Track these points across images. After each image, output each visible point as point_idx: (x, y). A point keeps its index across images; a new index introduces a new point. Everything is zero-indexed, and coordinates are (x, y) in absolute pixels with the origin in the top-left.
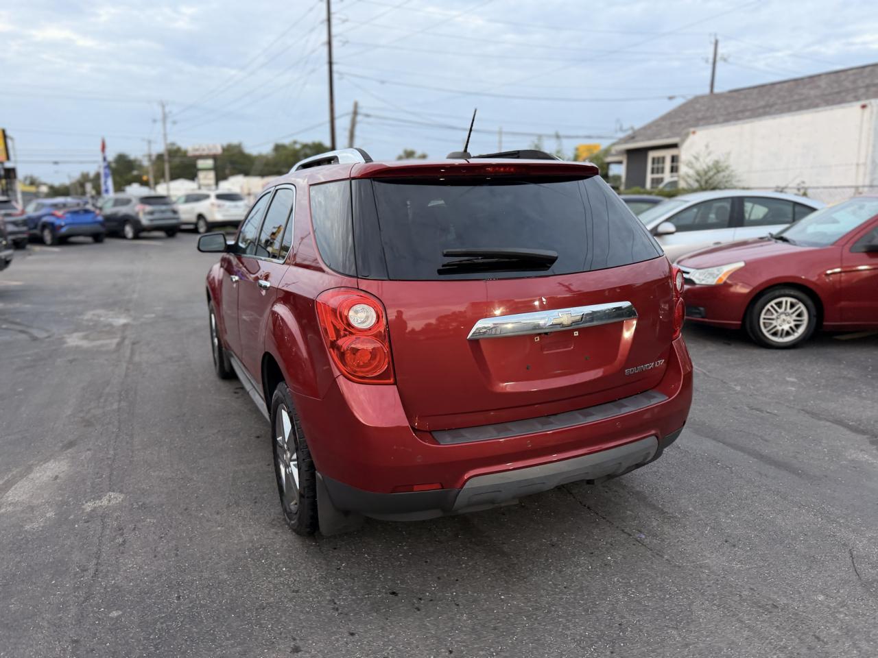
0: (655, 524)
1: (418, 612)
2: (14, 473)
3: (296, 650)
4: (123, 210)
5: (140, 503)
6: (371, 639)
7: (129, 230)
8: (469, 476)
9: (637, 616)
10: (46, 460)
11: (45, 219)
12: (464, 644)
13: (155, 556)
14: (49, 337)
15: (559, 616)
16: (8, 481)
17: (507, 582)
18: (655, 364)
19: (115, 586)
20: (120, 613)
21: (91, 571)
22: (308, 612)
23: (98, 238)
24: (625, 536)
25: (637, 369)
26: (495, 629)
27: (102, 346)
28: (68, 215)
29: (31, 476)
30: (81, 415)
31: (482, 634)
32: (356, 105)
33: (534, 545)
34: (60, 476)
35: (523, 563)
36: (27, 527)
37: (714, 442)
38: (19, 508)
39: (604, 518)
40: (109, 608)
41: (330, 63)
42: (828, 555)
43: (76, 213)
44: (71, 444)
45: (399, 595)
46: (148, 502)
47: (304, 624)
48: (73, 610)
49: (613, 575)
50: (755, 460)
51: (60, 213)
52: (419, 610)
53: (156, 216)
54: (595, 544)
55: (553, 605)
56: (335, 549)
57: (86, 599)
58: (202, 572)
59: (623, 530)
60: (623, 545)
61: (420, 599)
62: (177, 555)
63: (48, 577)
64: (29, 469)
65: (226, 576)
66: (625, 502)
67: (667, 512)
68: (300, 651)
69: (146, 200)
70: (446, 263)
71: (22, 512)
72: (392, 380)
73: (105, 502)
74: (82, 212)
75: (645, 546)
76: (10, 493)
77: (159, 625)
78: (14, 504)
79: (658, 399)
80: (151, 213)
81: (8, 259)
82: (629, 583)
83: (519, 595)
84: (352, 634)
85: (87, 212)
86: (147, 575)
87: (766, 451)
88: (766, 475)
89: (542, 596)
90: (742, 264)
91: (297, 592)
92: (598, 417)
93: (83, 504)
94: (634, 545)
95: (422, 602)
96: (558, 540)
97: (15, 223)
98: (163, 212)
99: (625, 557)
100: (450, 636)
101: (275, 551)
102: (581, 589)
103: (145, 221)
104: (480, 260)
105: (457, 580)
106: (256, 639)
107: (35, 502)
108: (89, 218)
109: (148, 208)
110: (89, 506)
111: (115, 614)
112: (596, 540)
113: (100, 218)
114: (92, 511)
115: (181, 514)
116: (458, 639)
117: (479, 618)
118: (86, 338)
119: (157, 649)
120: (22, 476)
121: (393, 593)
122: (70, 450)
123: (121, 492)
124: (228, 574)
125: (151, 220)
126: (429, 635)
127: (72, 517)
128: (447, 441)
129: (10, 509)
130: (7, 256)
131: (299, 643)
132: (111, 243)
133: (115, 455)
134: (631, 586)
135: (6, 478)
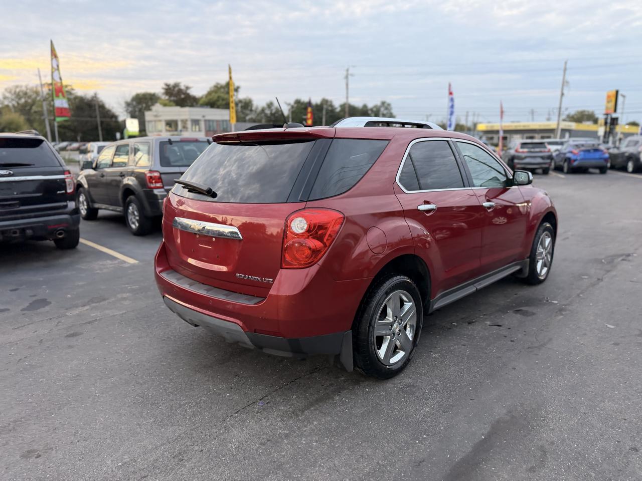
0: (281, 408)
7: (630, 166)
11: (569, 155)
18: (262, 279)
23: (603, 170)
24: (259, 398)
25: (246, 276)
28: (582, 153)
39: (281, 388)
43: (588, 151)
51: (576, 151)
54: (244, 388)
59: (266, 396)
60: (246, 398)
66: (311, 394)
74: (592, 151)
85: (596, 150)
94: (248, 402)
97: (542, 158)
99: (230, 400)
108: (597, 155)
112: (250, 388)
113: (607, 155)
132: (611, 174)
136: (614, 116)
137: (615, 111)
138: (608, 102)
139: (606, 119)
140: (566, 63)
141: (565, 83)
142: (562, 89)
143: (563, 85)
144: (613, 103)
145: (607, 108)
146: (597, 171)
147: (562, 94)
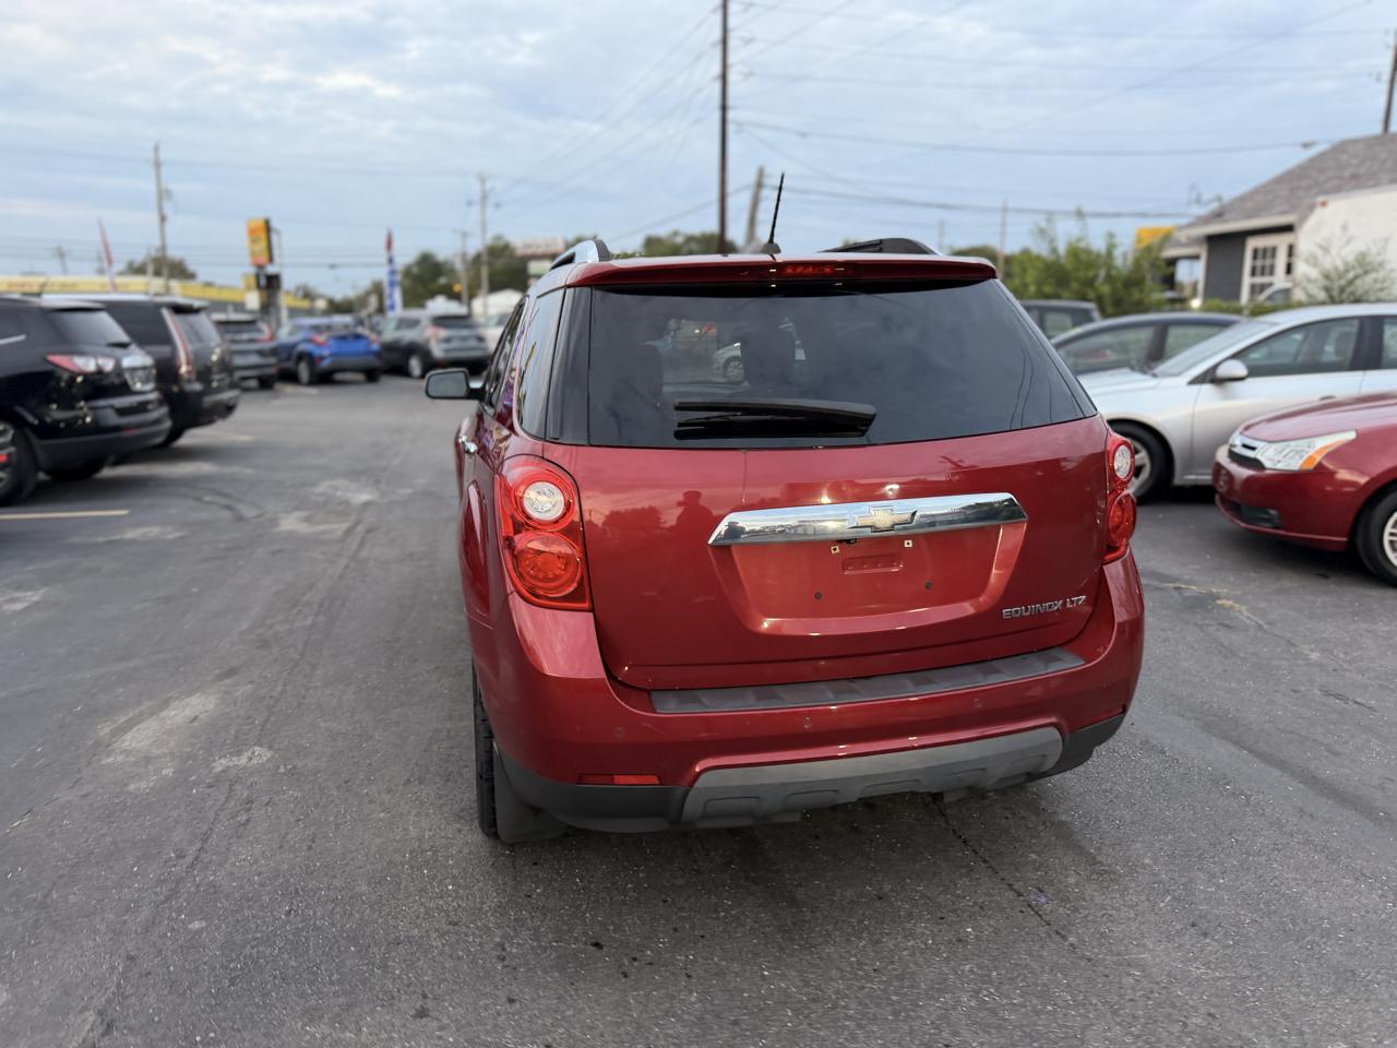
0: (1072, 880)
1: (624, 980)
2: (143, 708)
3: (422, 1013)
4: (409, 335)
5: (289, 767)
6: (536, 1012)
7: (415, 365)
8: (705, 766)
9: (982, 1034)
10: (190, 694)
11: (303, 347)
12: (677, 1041)
13: (281, 847)
14: (259, 516)
15: (849, 1018)
16: (131, 719)
17: (781, 949)
18: (1065, 603)
19: (212, 885)
20: (204, 924)
21: (189, 860)
22: (459, 958)
23: (372, 375)
24: (1012, 895)
25: (1027, 610)
26: (735, 1023)
27: (324, 532)
28: (332, 343)
29: (163, 714)
30: (260, 631)
31: (711, 1028)
32: (761, 173)
33: (849, 893)
34: (201, 716)
35: (820, 921)
36: (132, 787)
37: (1233, 749)
38: (132, 759)
39: (985, 861)
40: (192, 916)
41: (724, 108)
42: (1382, 971)
43: (343, 338)
44: (231, 672)
45: (605, 949)
46: (300, 765)
47: (447, 975)
48: (145, 913)
49: (967, 959)
50: (1301, 786)
51: (321, 338)
52: (626, 976)
53: (455, 344)
54: (954, 903)
55: (847, 996)
56: (536, 864)
57: (168, 899)
58: (335, 877)
59: (1010, 885)
60: (1002, 910)
61: (635, 959)
62: (310, 848)
63: (131, 860)
64: (165, 704)
65: (364, 888)
66: (1032, 837)
67: (1101, 863)
68: (427, 1016)
69: (442, 321)
70: (683, 420)
71: (135, 764)
72: (586, 605)
73: (243, 760)
74: (351, 339)
75: (1040, 916)
76: (128, 736)
77: (247, 950)
78: (127, 752)
79: (1068, 663)
80: (447, 340)
81: (231, 404)
82: (989, 976)
83: (794, 974)
84: (511, 1001)
85: (358, 337)
86: (259, 874)
87: (1327, 772)
88: (1312, 816)
89: (832, 980)
90: (1351, 436)
91: (456, 924)
92: (944, 686)
93: (214, 761)
94: (1022, 912)
95: (636, 964)
96: (892, 890)
97: (261, 353)
98: (464, 339)
99: (997, 931)
100: (657, 1025)
101: (447, 858)
102: (901, 978)
103: (438, 351)
104: (740, 417)
105: (703, 936)
106: (371, 989)
107: (155, 752)
108: (360, 346)
109: (443, 333)
110: (220, 765)
111: (196, 925)
112: (958, 896)
113: (375, 347)
114: (223, 771)
115: (338, 788)
116: (670, 1032)
117: (716, 1002)
118: (307, 519)
119: (232, 984)
120: (152, 714)
121: (597, 945)
122: (227, 681)
123: (270, 748)
124: (369, 884)
125: (447, 351)
126: (628, 1018)
127: (194, 778)
128: (670, 708)
129: (120, 758)
130: (231, 399)
131: (430, 1004)
132: (390, 383)
133: (284, 691)
134: (991, 982)
135: (131, 715)
136: (271, 270)
137: (271, 259)
138: (254, 241)
139: (257, 276)
140: (156, 149)
141: (163, 194)
142: (160, 209)
143: (160, 199)
144: (263, 244)
145: (253, 254)
146: (360, 377)
147: (163, 219)
